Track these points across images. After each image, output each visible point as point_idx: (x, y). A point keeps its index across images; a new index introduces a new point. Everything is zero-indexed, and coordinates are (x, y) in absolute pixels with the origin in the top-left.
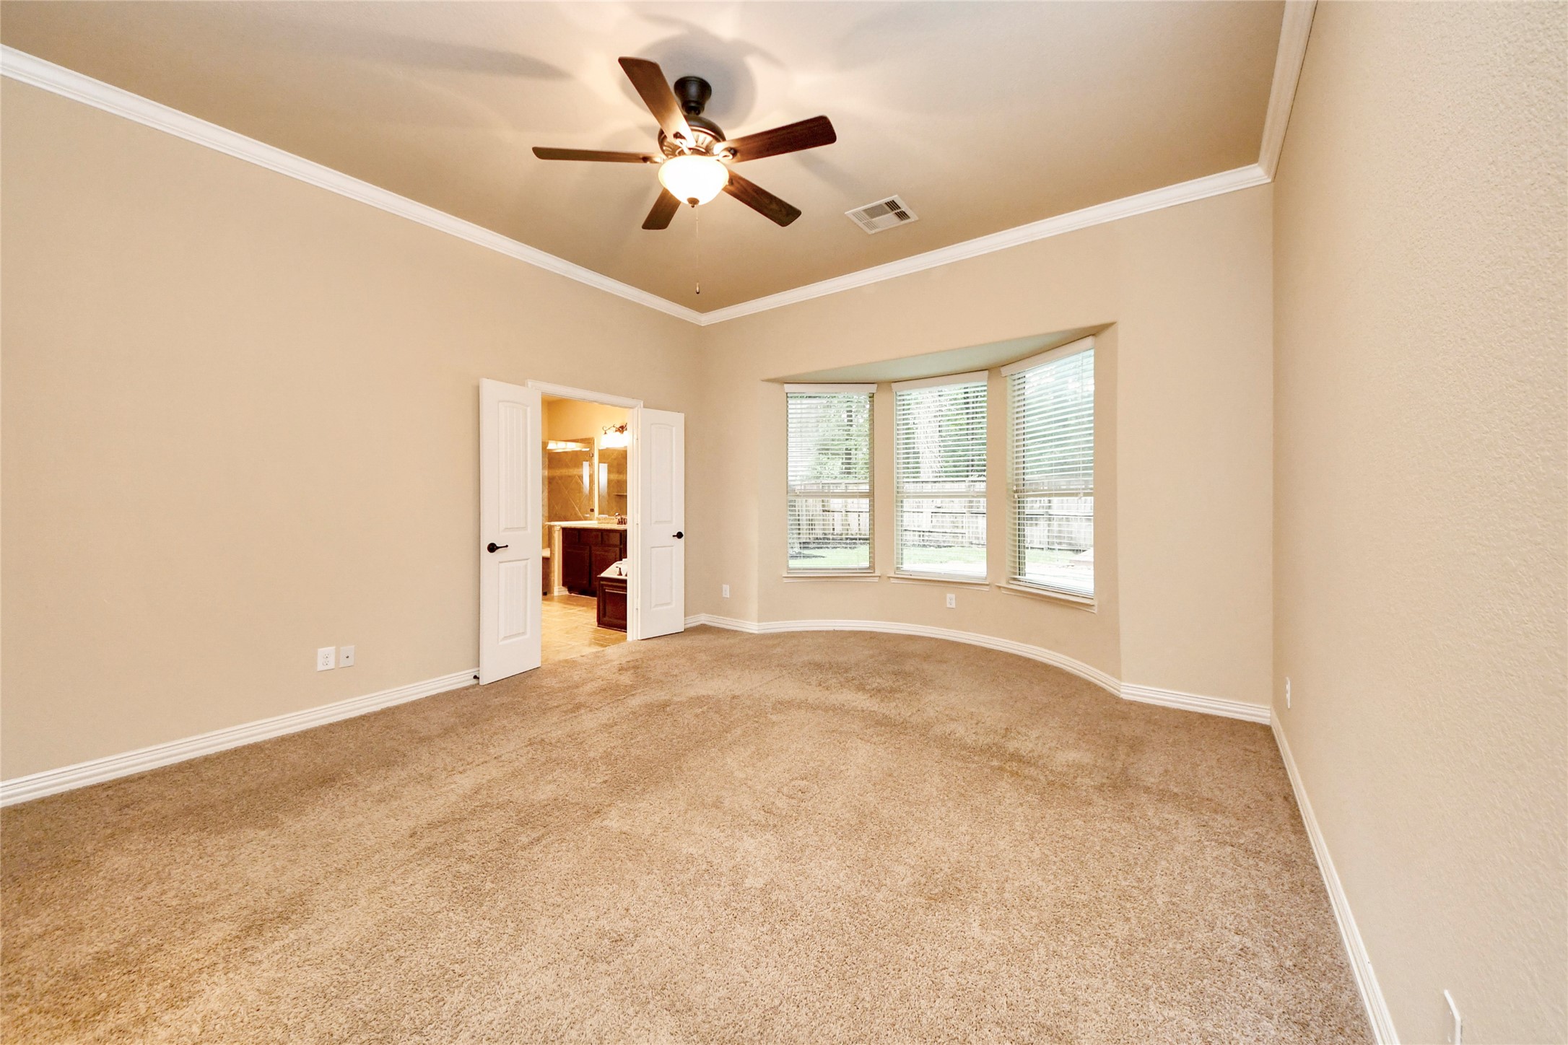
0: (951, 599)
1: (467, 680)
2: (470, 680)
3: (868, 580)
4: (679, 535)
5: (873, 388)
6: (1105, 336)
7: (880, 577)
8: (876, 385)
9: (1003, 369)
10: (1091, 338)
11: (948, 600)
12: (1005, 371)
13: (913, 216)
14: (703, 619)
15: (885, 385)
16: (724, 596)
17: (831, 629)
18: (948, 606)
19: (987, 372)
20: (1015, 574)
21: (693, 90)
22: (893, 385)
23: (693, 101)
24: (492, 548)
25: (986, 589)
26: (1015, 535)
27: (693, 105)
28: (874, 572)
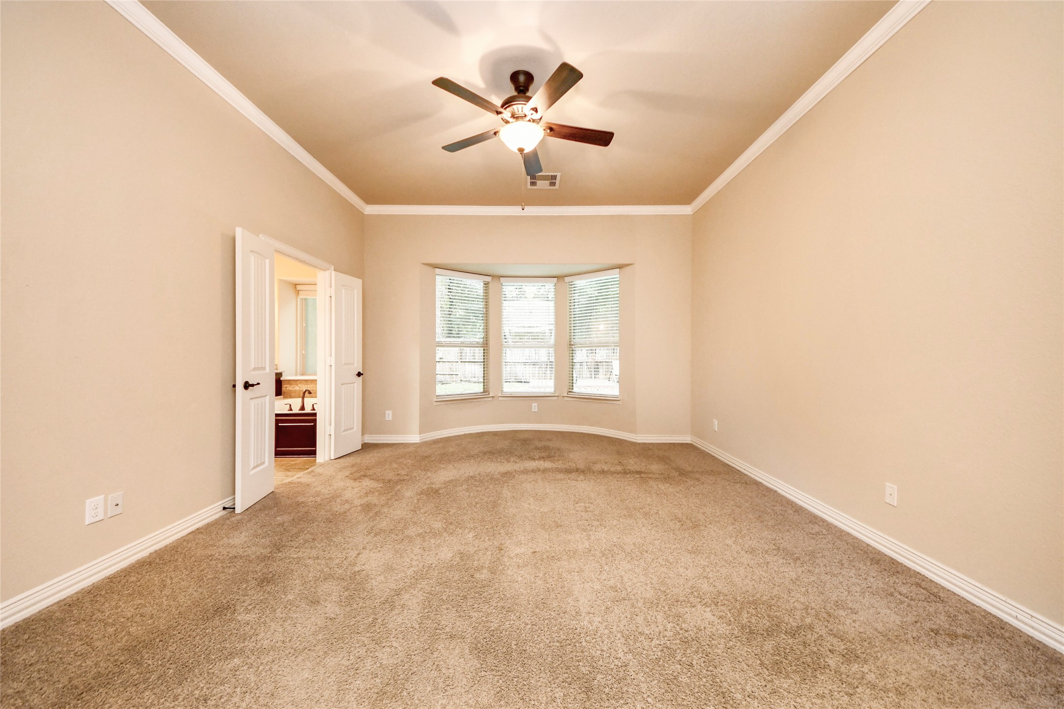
0: (535, 406)
1: (218, 512)
2: (221, 511)
3: (485, 399)
4: (359, 374)
5: (489, 279)
6: (626, 269)
7: (493, 397)
8: (491, 277)
9: (565, 278)
10: (618, 269)
11: (533, 407)
12: (567, 279)
13: (557, 186)
14: (370, 439)
15: (497, 277)
16: (387, 419)
17: (463, 433)
18: (533, 410)
19: (556, 279)
20: (570, 389)
21: (522, 78)
22: (501, 278)
23: (522, 86)
24: (247, 386)
25: (556, 398)
26: (570, 368)
27: (522, 88)
28: (489, 394)
